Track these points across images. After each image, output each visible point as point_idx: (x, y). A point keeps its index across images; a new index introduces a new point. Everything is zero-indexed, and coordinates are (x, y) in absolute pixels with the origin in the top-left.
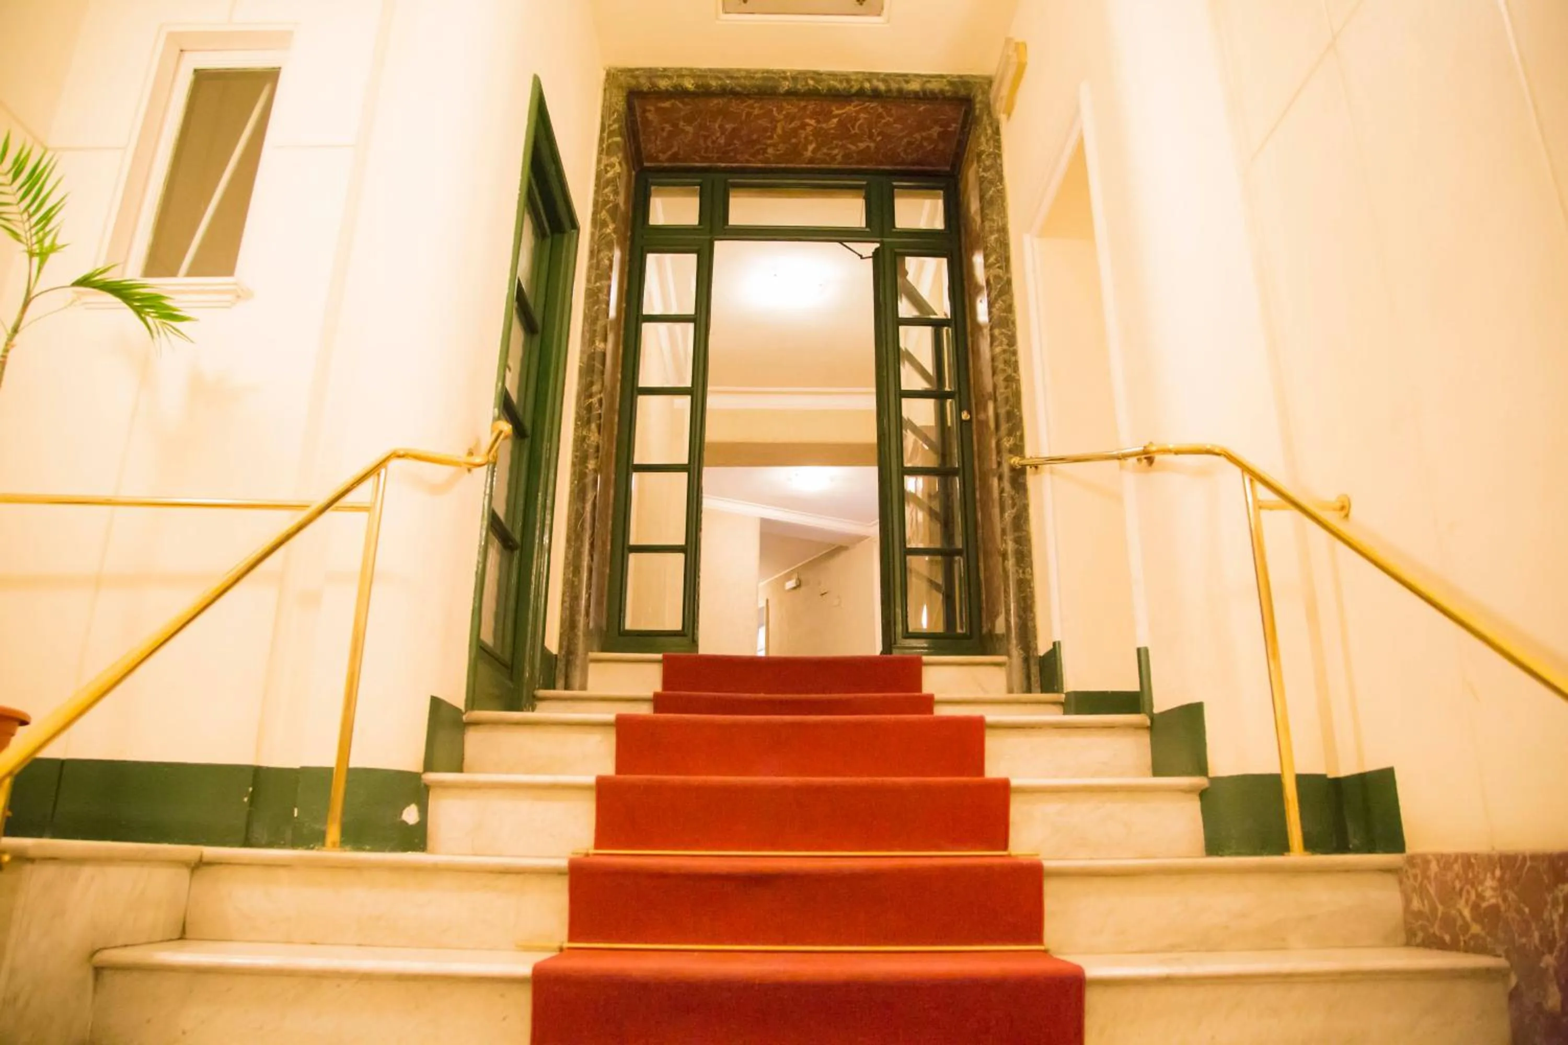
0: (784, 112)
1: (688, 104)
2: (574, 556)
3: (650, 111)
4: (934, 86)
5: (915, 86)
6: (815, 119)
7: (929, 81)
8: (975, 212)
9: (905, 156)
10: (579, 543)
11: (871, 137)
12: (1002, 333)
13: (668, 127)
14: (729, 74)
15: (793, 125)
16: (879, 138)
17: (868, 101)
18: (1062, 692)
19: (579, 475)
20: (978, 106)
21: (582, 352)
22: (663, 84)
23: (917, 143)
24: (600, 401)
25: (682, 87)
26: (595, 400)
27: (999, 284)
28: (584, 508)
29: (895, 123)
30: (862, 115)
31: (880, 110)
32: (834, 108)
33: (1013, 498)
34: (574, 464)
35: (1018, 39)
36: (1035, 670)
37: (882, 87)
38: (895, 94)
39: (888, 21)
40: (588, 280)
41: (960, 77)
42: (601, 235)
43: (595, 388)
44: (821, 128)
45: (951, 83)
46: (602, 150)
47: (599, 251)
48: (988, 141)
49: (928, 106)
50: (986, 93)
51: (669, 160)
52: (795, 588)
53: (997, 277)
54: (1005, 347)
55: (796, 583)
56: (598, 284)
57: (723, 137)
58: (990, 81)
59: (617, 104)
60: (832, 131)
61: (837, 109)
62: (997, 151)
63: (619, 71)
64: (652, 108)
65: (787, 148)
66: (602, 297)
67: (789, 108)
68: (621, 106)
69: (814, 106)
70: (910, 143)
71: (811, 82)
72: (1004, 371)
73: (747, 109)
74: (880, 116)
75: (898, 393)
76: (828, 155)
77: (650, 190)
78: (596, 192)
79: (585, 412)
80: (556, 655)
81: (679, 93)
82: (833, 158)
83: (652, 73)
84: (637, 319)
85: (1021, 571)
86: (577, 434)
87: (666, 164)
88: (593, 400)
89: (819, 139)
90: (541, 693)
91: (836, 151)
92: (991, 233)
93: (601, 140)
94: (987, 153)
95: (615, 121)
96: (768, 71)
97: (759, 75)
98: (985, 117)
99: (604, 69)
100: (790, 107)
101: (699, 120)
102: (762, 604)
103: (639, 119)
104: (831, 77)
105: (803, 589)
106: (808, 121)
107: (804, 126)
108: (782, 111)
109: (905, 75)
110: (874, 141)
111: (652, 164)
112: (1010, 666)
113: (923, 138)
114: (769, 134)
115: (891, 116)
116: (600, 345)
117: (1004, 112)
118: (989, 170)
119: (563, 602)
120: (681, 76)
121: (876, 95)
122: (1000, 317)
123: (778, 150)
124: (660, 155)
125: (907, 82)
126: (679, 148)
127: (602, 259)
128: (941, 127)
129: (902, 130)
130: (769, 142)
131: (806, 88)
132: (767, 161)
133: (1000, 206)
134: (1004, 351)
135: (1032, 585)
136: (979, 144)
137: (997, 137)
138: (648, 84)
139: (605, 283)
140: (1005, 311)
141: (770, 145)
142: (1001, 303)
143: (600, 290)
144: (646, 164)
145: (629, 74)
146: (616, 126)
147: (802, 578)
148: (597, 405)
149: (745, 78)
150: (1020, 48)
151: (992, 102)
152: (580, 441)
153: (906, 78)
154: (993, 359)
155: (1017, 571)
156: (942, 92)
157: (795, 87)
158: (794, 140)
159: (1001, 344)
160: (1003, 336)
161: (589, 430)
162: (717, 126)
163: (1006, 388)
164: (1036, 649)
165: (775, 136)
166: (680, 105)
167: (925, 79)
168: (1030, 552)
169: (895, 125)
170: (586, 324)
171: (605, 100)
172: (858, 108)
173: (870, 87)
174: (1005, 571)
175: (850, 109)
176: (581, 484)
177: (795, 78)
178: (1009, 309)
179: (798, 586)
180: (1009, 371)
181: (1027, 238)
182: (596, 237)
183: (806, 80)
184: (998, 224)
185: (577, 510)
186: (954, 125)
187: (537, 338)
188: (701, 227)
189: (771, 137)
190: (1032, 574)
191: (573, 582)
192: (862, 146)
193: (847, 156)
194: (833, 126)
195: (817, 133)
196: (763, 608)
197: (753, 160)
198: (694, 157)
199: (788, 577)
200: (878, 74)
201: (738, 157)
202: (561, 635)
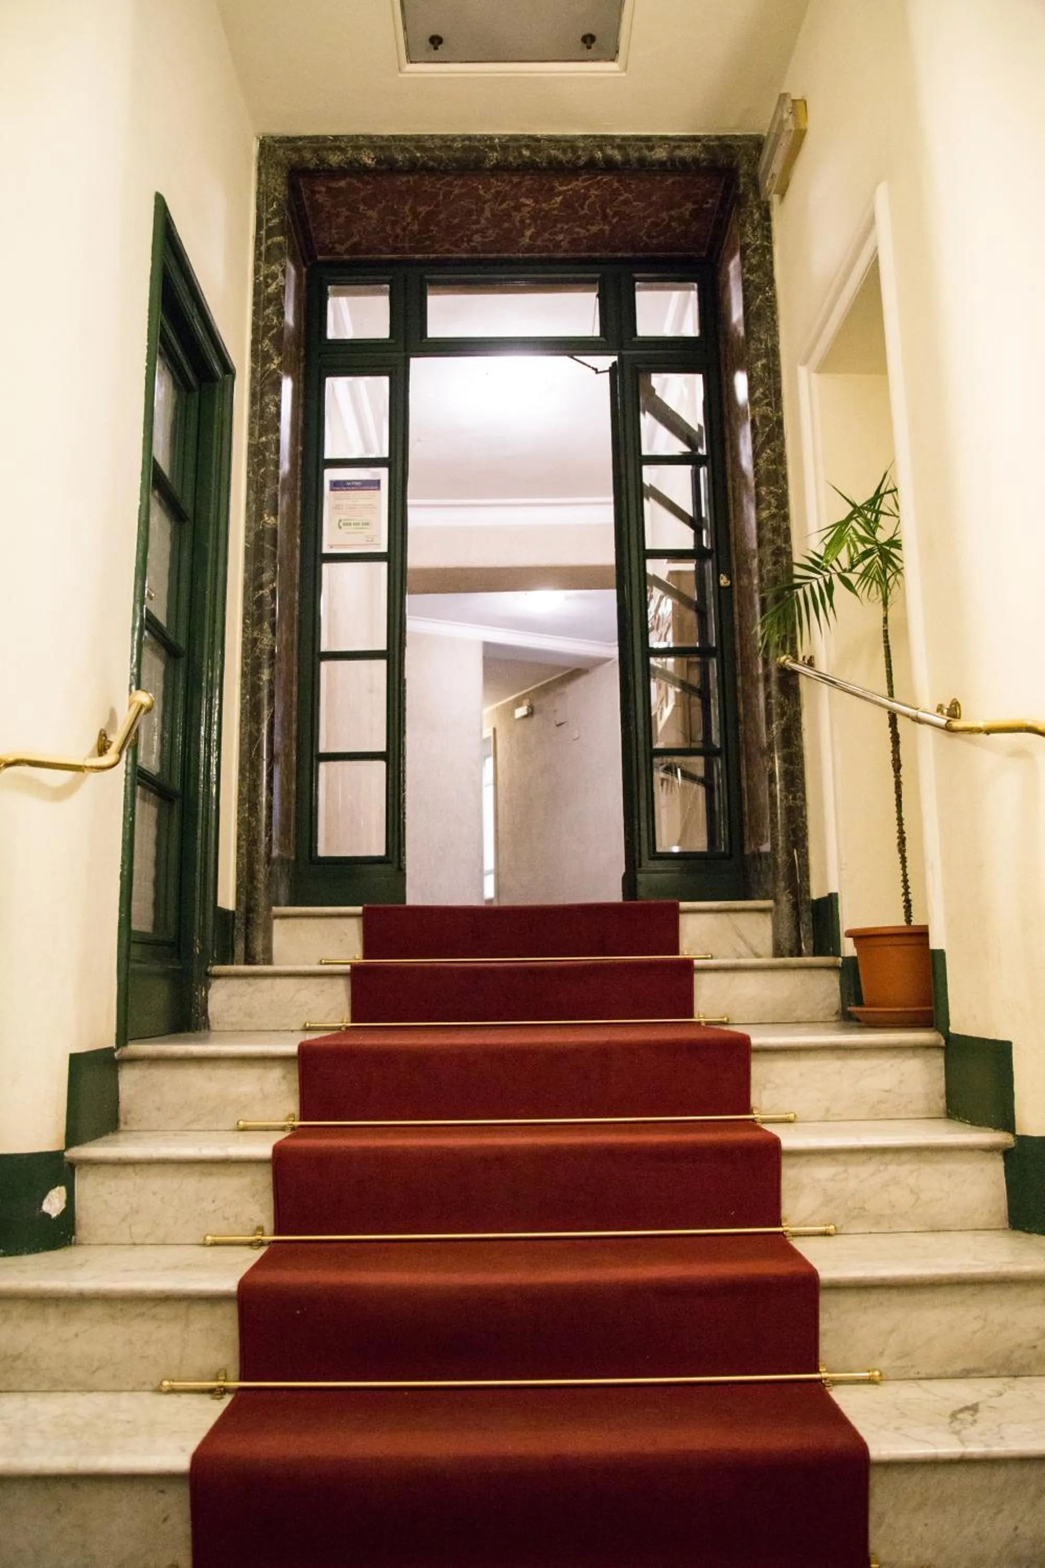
0: (493, 191)
1: (368, 183)
2: (249, 790)
3: (319, 192)
4: (685, 152)
5: (660, 154)
6: (532, 197)
7: (679, 147)
8: (738, 321)
9: (648, 240)
10: (255, 774)
11: (605, 217)
12: (771, 492)
13: (345, 212)
14: (418, 141)
15: (504, 206)
16: (615, 220)
17: (601, 174)
18: (839, 956)
19: (251, 687)
20: (742, 180)
21: (248, 529)
22: (335, 159)
23: (665, 223)
24: (273, 592)
25: (358, 162)
26: (266, 591)
27: (767, 426)
28: (259, 730)
29: (635, 200)
30: (593, 192)
31: (616, 185)
32: (557, 184)
33: (781, 705)
34: (244, 675)
35: (795, 96)
36: (806, 917)
37: (617, 156)
38: (635, 166)
39: (625, 70)
40: (251, 434)
41: (719, 138)
42: (265, 373)
43: (266, 576)
44: (541, 210)
45: (707, 148)
46: (260, 254)
47: (263, 395)
48: (754, 230)
49: (677, 178)
50: (755, 162)
51: (347, 251)
52: (525, 717)
53: (764, 417)
54: (774, 510)
55: (528, 709)
56: (264, 439)
57: (416, 222)
58: (758, 144)
59: (275, 190)
60: (555, 212)
61: (561, 185)
62: (766, 243)
63: (276, 142)
64: (323, 189)
65: (498, 234)
66: (269, 456)
67: (497, 185)
68: (280, 190)
69: (531, 182)
70: (655, 224)
71: (526, 153)
72: (772, 542)
73: (445, 188)
74: (616, 192)
75: (641, 552)
76: (550, 240)
77: (326, 291)
78: (255, 313)
79: (255, 607)
80: (233, 912)
81: (355, 170)
82: (557, 245)
83: (319, 143)
84: (318, 466)
85: (790, 797)
86: (246, 636)
87: (346, 257)
88: (264, 592)
89: (539, 222)
90: (217, 969)
91: (561, 237)
92: (758, 358)
93: (258, 241)
94: (753, 247)
95: (275, 214)
96: (470, 138)
97: (458, 145)
98: (751, 196)
99: (258, 138)
100: (499, 184)
101: (384, 203)
102: (488, 733)
103: (307, 203)
104: (552, 144)
105: (536, 717)
106: (523, 200)
107: (518, 207)
108: (490, 189)
109: (648, 139)
110: (610, 223)
111: (328, 257)
112: (777, 913)
113: (671, 218)
114: (474, 217)
115: (631, 192)
116: (269, 520)
117: (776, 192)
118: (756, 271)
119: (239, 847)
120: (357, 148)
121: (610, 166)
122: (768, 471)
123: (486, 237)
124: (337, 245)
125: (651, 149)
126: (361, 238)
127: (267, 405)
128: (695, 203)
129: (645, 209)
130: (474, 227)
131: (520, 161)
132: (473, 250)
133: (769, 320)
134: (773, 516)
135: (804, 813)
136: (743, 235)
137: (766, 223)
138: (315, 161)
139: (271, 436)
140: (774, 462)
141: (477, 232)
142: (769, 451)
143: (266, 446)
144: (320, 258)
145: (289, 145)
146: (276, 221)
147: (535, 704)
148: (269, 599)
149: (441, 148)
150: (799, 107)
151: (760, 177)
152: (250, 645)
153: (648, 141)
154: (759, 526)
155: (786, 798)
156: (696, 160)
157: (506, 160)
158: (506, 225)
159: (769, 506)
160: (771, 496)
161: (261, 631)
162: (407, 208)
163: (775, 564)
164: (808, 892)
165: (483, 221)
166: (359, 185)
167: (672, 143)
168: (802, 772)
169: (635, 204)
170: (251, 492)
171: (259, 182)
172: (586, 184)
173: (603, 157)
174: (772, 796)
175: (578, 184)
176: (253, 700)
177: (504, 148)
178: (780, 459)
179: (531, 714)
180: (780, 542)
181: (803, 372)
182: (259, 375)
183: (519, 149)
184: (766, 345)
185: (251, 733)
186: (711, 201)
187: (188, 526)
188: (392, 341)
189: (477, 222)
190: (804, 800)
191: (249, 823)
192: (594, 229)
193: (575, 242)
194: (556, 205)
195: (535, 216)
196: (488, 738)
197: (456, 249)
198: (382, 247)
199: (518, 703)
200: (613, 138)
201: (437, 246)
202: (238, 887)
